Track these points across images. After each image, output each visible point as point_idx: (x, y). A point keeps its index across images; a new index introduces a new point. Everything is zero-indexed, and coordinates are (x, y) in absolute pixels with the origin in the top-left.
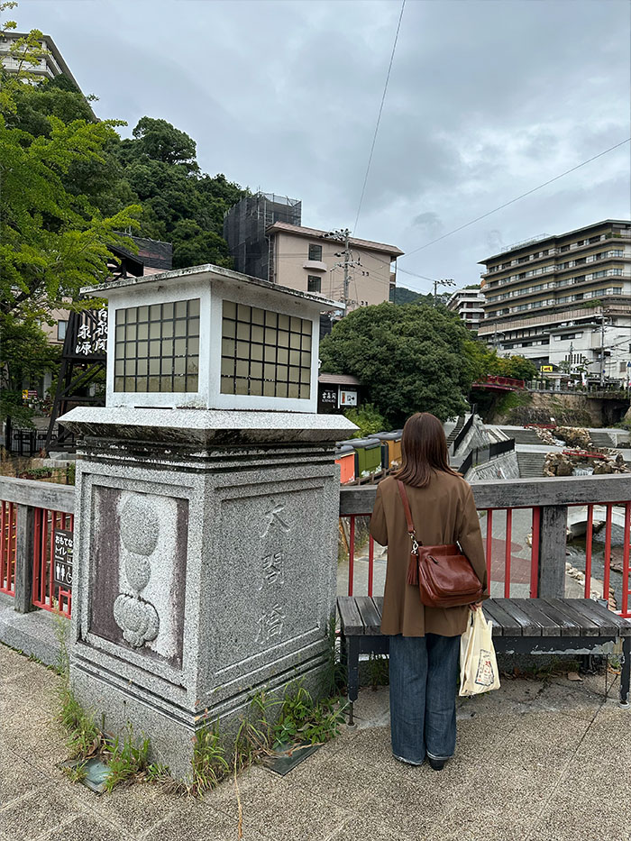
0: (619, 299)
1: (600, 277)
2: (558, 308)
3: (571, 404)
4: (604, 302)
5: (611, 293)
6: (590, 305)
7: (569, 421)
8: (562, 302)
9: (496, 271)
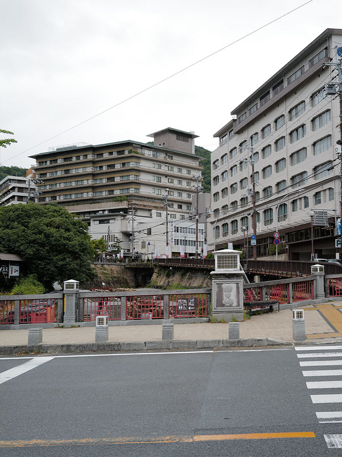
0: (138, 196)
1: (125, 180)
2: (96, 200)
3: (115, 272)
4: (129, 197)
5: (133, 192)
6: (119, 199)
7: (114, 285)
8: (98, 195)
9: (44, 166)
